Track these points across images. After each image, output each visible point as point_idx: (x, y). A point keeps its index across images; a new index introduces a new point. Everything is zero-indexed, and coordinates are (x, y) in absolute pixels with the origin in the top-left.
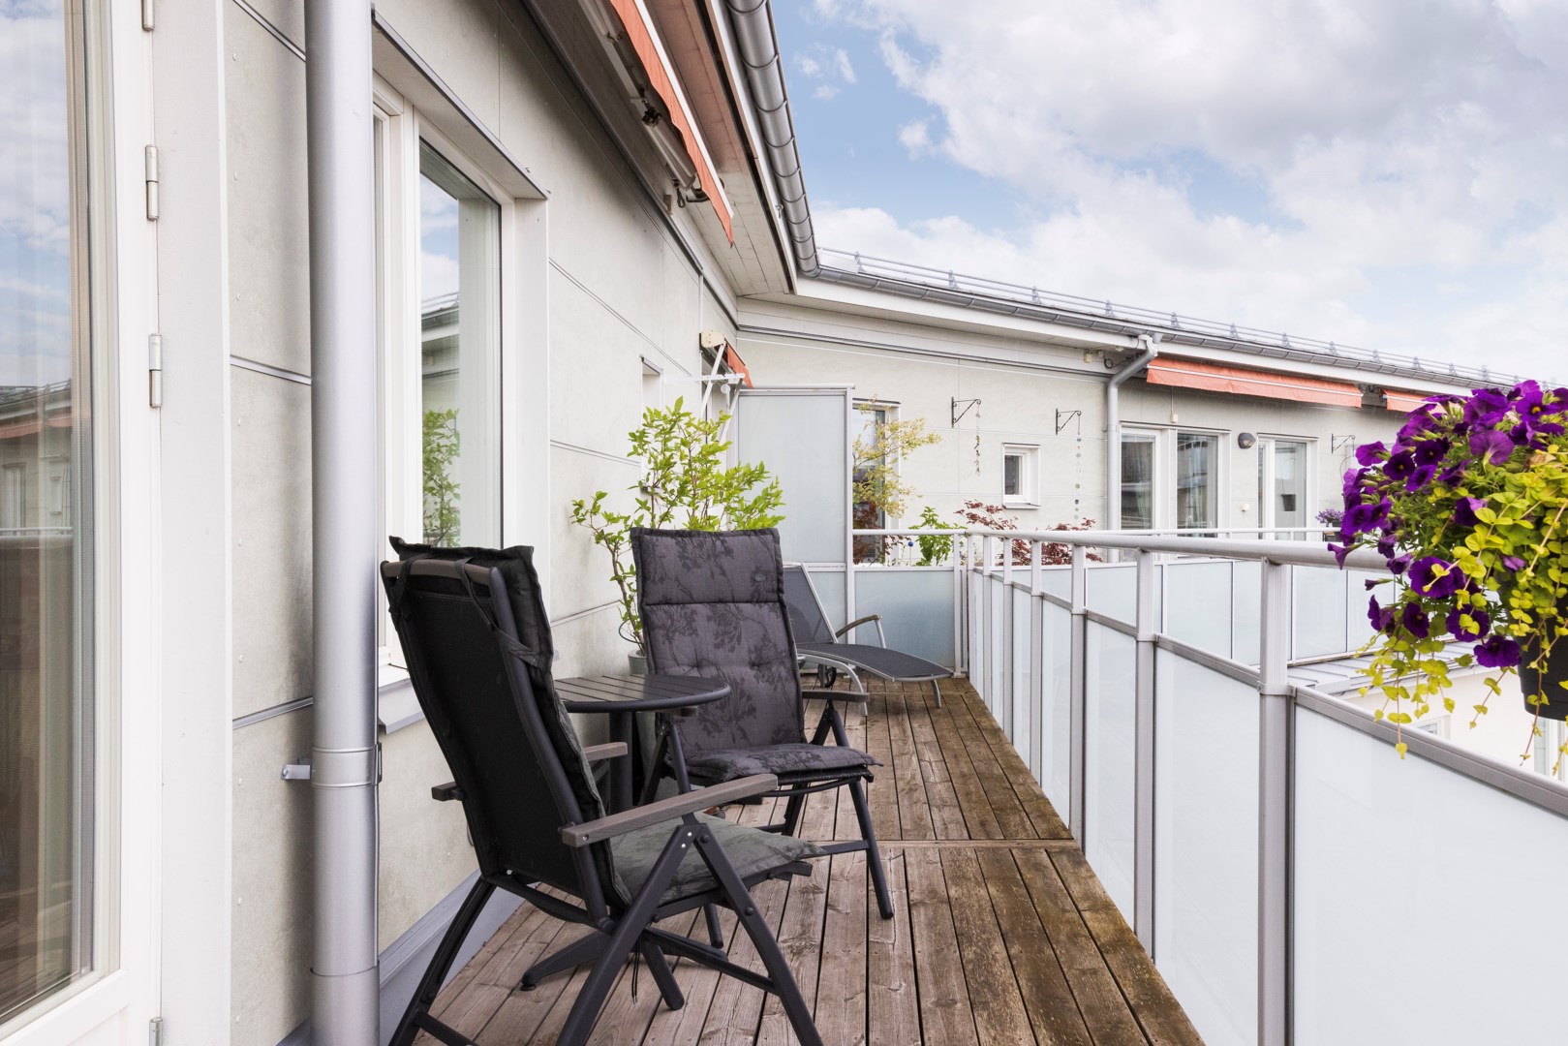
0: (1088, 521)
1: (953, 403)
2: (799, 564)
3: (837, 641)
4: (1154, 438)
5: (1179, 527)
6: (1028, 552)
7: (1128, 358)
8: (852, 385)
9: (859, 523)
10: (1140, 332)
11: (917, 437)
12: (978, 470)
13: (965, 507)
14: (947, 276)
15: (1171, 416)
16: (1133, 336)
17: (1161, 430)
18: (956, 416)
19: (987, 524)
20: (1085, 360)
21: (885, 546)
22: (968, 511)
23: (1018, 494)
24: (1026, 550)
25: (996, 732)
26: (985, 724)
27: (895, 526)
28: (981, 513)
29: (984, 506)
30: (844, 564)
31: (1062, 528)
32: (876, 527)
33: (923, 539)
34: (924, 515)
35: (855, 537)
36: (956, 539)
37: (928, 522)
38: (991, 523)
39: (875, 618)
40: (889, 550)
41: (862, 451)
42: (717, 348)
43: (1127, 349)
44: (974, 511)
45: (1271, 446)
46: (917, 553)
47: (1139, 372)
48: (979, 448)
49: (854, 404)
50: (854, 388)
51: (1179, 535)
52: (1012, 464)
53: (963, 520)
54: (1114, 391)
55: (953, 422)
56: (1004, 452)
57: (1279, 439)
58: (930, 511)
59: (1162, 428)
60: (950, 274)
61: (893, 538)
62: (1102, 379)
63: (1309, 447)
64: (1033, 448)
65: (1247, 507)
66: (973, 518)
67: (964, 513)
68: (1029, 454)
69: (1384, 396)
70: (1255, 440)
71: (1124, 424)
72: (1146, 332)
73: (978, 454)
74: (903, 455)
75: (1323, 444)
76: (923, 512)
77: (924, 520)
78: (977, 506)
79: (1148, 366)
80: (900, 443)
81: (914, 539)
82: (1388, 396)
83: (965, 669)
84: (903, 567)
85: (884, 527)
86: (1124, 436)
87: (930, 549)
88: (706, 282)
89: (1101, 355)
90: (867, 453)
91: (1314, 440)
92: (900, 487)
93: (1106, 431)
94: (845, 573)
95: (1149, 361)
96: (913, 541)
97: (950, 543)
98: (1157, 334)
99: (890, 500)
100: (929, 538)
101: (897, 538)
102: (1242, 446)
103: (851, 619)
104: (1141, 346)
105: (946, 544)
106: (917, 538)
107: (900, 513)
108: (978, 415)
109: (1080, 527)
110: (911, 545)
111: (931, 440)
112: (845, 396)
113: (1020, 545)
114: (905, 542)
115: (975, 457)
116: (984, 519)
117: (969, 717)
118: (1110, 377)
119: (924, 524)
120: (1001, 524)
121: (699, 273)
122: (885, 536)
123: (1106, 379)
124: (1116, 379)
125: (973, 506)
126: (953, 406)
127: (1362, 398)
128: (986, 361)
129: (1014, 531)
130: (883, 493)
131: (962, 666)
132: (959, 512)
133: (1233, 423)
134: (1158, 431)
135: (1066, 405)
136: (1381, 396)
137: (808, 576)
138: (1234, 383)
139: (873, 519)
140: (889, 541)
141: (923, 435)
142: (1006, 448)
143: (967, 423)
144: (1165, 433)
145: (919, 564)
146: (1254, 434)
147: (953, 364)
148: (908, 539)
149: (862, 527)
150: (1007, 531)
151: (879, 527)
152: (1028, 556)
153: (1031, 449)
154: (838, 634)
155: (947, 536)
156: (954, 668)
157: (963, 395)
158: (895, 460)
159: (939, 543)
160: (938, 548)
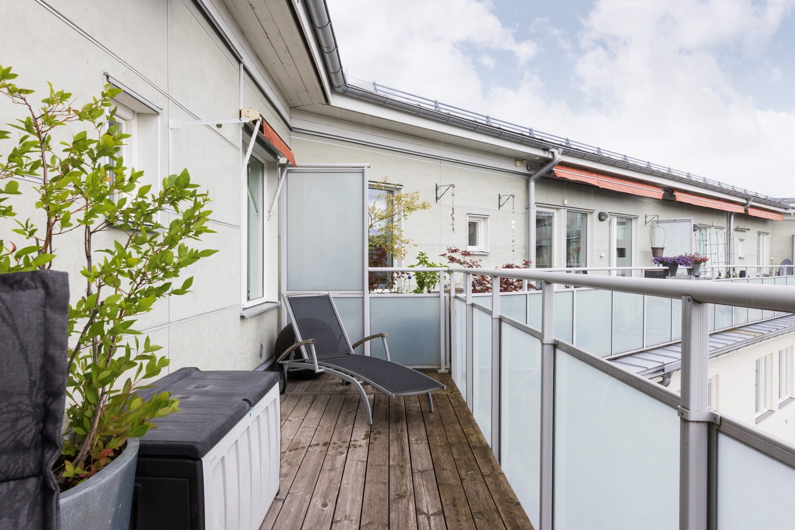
0: (526, 262)
1: (437, 187)
2: (326, 293)
3: (353, 352)
4: (553, 214)
5: (567, 267)
6: (489, 283)
7: (541, 164)
8: (368, 165)
9: (373, 263)
10: (550, 147)
11: (414, 204)
12: (453, 229)
13: (446, 252)
14: (433, 104)
15: (563, 201)
16: (546, 150)
17: (557, 209)
18: (439, 196)
19: (461, 264)
20: (516, 165)
21: (393, 278)
22: (449, 254)
23: (476, 245)
24: (487, 281)
25: (485, 450)
26: (473, 439)
27: (400, 265)
28: (456, 256)
29: (460, 251)
30: (361, 292)
31: (508, 266)
32: (386, 266)
33: (418, 274)
34: (418, 258)
35: (371, 273)
36: (442, 275)
37: (421, 262)
38: (464, 263)
39: (382, 336)
40: (395, 282)
41: (376, 213)
42: (255, 122)
43: (541, 157)
44: (453, 255)
45: (615, 220)
46: (414, 283)
47: (547, 173)
48: (454, 215)
49: (369, 185)
50: (369, 167)
51: (567, 272)
52: (473, 226)
53: (445, 261)
54: (532, 184)
55: (437, 200)
56: (468, 220)
57: (619, 216)
58: (423, 255)
59: (558, 208)
60: (436, 102)
61: (398, 273)
62: (525, 177)
63: (634, 222)
64: (485, 218)
65: (603, 255)
66: (452, 259)
67: (446, 256)
68: (482, 221)
69: (674, 194)
70: (608, 216)
71: (538, 205)
72: (554, 147)
73: (453, 219)
74: (404, 216)
75: (641, 220)
76: (418, 256)
77: (418, 261)
78: (455, 251)
79: (554, 169)
80: (403, 208)
81: (412, 274)
82: (676, 194)
83: (448, 366)
84: (405, 295)
85: (392, 266)
86: (537, 212)
87: (423, 281)
88: (245, 69)
89: (525, 162)
90: (380, 215)
91: (636, 218)
92: (403, 239)
93: (528, 208)
94: (363, 298)
95: (554, 166)
96: (411, 275)
97: (436, 276)
98: (560, 149)
99: (396, 247)
100: (422, 274)
101: (400, 273)
102: (601, 219)
103: (367, 334)
104: (550, 156)
105: (434, 278)
106: (414, 273)
107: (403, 256)
108: (453, 195)
109: (521, 266)
110: (410, 278)
111: (424, 207)
112: (363, 173)
113: (483, 277)
114: (406, 276)
115: (451, 221)
116: (459, 260)
117: (458, 427)
118: (529, 176)
119: (419, 264)
120: (471, 264)
121: (239, 61)
122: (393, 272)
123: (528, 177)
124: (534, 177)
125: (453, 251)
126: (437, 189)
127: (664, 194)
128: (458, 162)
129: (479, 269)
130: (391, 242)
131: (446, 365)
132: (443, 255)
133: (597, 206)
134: (556, 210)
135: (505, 191)
136: (672, 193)
137: (333, 301)
138: (600, 182)
139: (384, 260)
140: (395, 275)
141: (418, 203)
142: (469, 217)
143: (446, 200)
144: (560, 211)
145: (416, 292)
146: (607, 213)
147: (437, 162)
148: (408, 274)
149: (376, 266)
150: (474, 269)
151: (389, 266)
152: (489, 285)
153: (484, 218)
154: (354, 347)
155: (434, 272)
156: (440, 365)
157: (443, 182)
158: (399, 220)
159: (429, 277)
160: (428, 280)
